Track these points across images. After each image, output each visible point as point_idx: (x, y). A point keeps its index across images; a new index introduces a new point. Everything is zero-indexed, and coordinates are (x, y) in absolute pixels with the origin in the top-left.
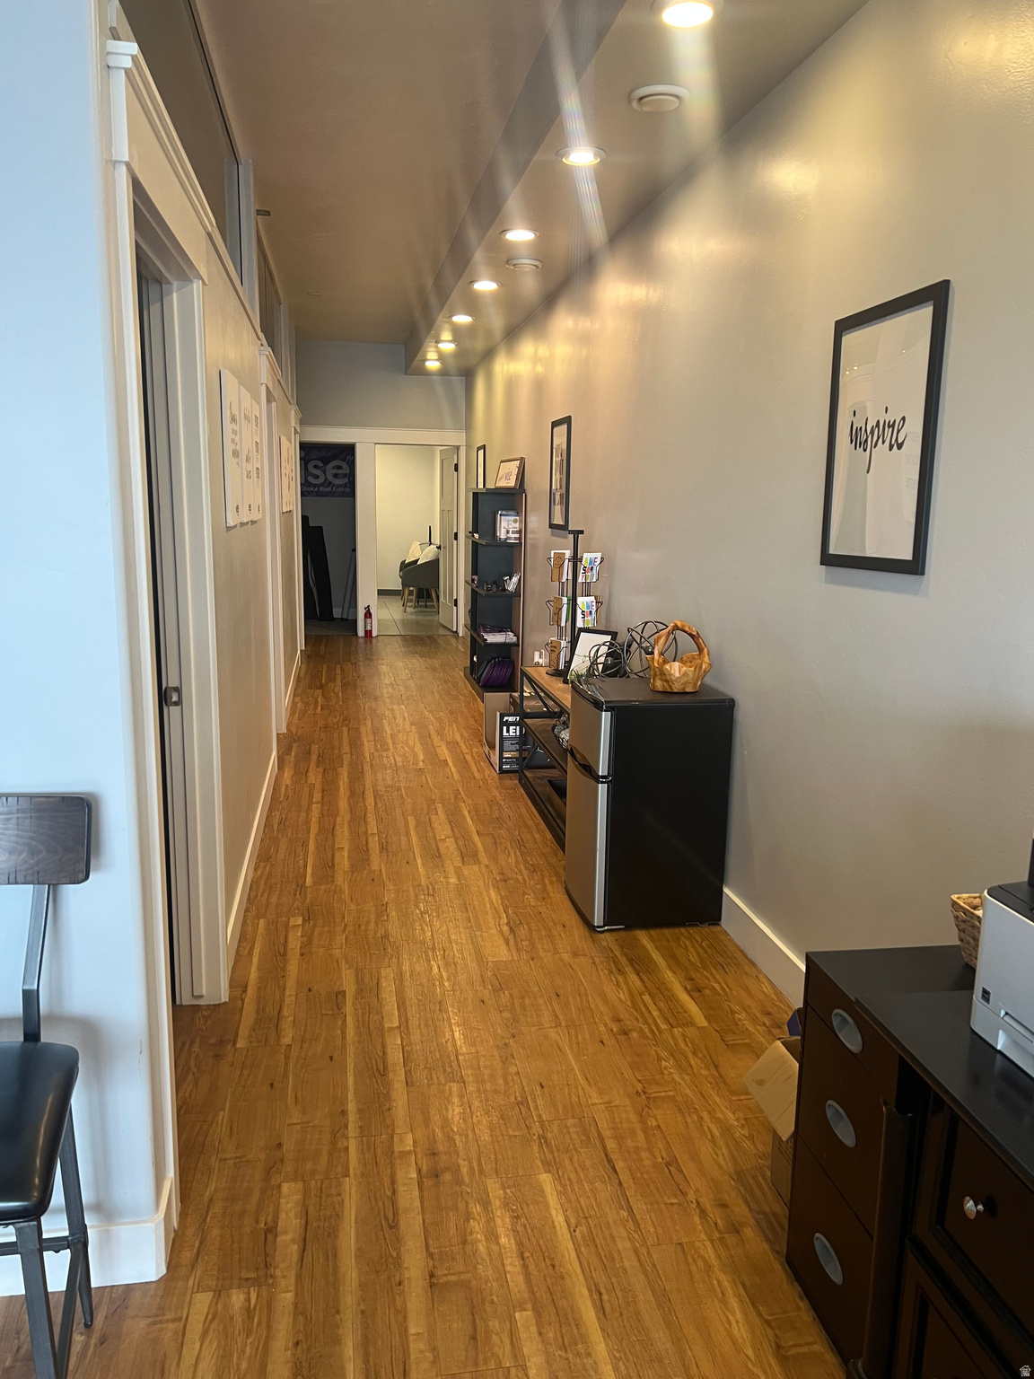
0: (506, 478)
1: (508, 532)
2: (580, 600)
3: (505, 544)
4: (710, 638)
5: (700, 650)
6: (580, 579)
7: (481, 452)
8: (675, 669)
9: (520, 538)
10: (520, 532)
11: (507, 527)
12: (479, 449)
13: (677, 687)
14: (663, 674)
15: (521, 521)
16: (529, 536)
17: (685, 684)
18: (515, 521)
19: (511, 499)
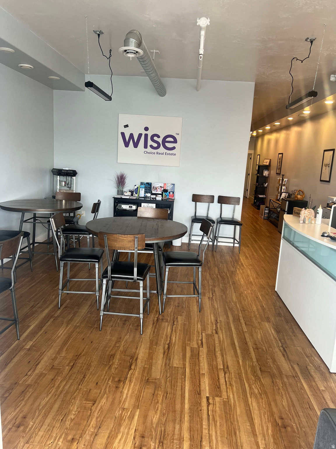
0: (266, 162)
1: (266, 174)
2: (283, 187)
3: (265, 177)
4: (305, 192)
5: (303, 194)
6: (283, 183)
7: (259, 156)
8: (299, 196)
9: (268, 176)
10: (269, 174)
11: (266, 173)
12: (258, 155)
13: (299, 199)
14: (297, 197)
15: (269, 172)
16: (271, 175)
17: (300, 199)
18: (268, 172)
19: (267, 167)
